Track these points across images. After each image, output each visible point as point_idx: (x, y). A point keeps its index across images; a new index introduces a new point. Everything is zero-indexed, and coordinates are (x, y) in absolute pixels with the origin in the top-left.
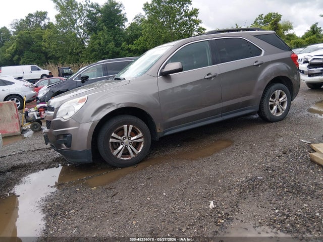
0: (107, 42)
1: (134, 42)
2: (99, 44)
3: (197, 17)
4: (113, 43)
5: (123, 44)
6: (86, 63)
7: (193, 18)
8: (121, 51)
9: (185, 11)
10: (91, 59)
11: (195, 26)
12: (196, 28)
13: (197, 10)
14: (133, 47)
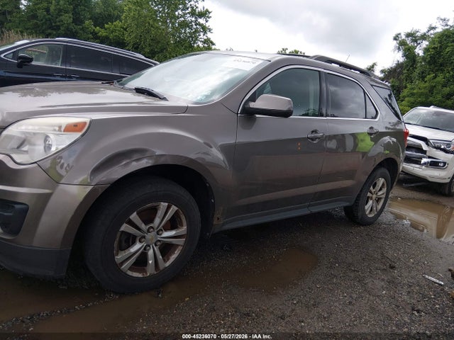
0: (60, 11)
1: (106, 26)
2: (48, 10)
3: (207, 21)
4: (71, 15)
5: (87, 22)
6: (17, 32)
7: (202, 21)
8: (81, 32)
9: (192, 8)
10: (27, 29)
11: (202, 34)
12: (202, 36)
13: (210, 13)
14: (102, 33)
